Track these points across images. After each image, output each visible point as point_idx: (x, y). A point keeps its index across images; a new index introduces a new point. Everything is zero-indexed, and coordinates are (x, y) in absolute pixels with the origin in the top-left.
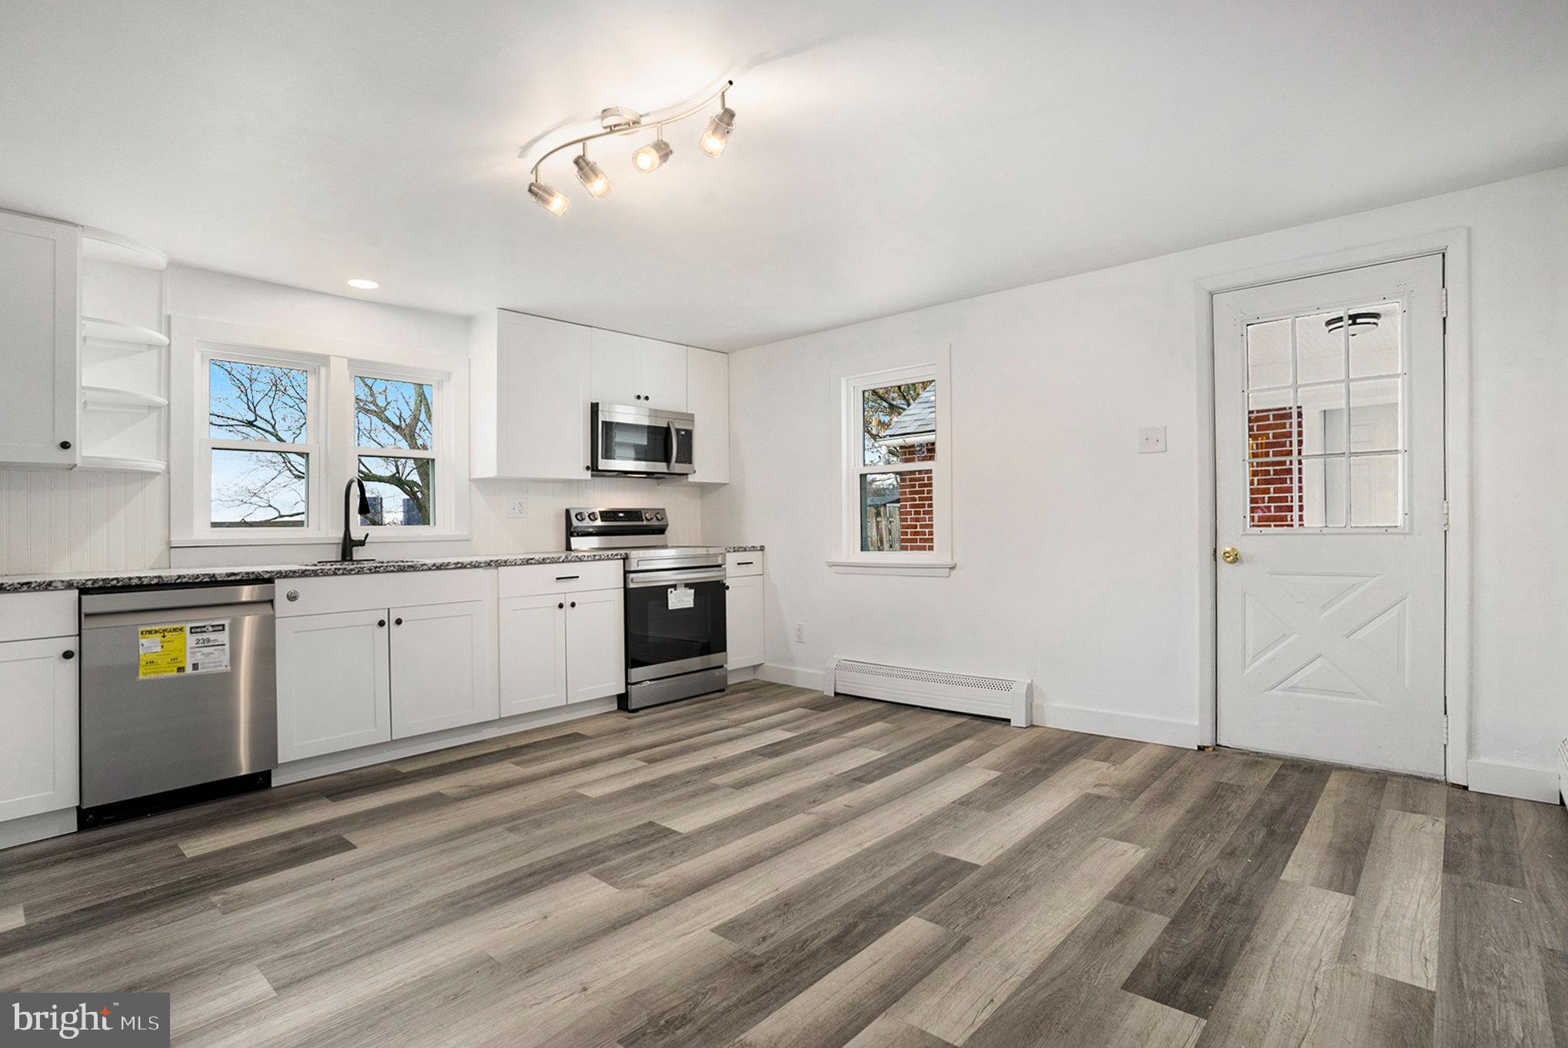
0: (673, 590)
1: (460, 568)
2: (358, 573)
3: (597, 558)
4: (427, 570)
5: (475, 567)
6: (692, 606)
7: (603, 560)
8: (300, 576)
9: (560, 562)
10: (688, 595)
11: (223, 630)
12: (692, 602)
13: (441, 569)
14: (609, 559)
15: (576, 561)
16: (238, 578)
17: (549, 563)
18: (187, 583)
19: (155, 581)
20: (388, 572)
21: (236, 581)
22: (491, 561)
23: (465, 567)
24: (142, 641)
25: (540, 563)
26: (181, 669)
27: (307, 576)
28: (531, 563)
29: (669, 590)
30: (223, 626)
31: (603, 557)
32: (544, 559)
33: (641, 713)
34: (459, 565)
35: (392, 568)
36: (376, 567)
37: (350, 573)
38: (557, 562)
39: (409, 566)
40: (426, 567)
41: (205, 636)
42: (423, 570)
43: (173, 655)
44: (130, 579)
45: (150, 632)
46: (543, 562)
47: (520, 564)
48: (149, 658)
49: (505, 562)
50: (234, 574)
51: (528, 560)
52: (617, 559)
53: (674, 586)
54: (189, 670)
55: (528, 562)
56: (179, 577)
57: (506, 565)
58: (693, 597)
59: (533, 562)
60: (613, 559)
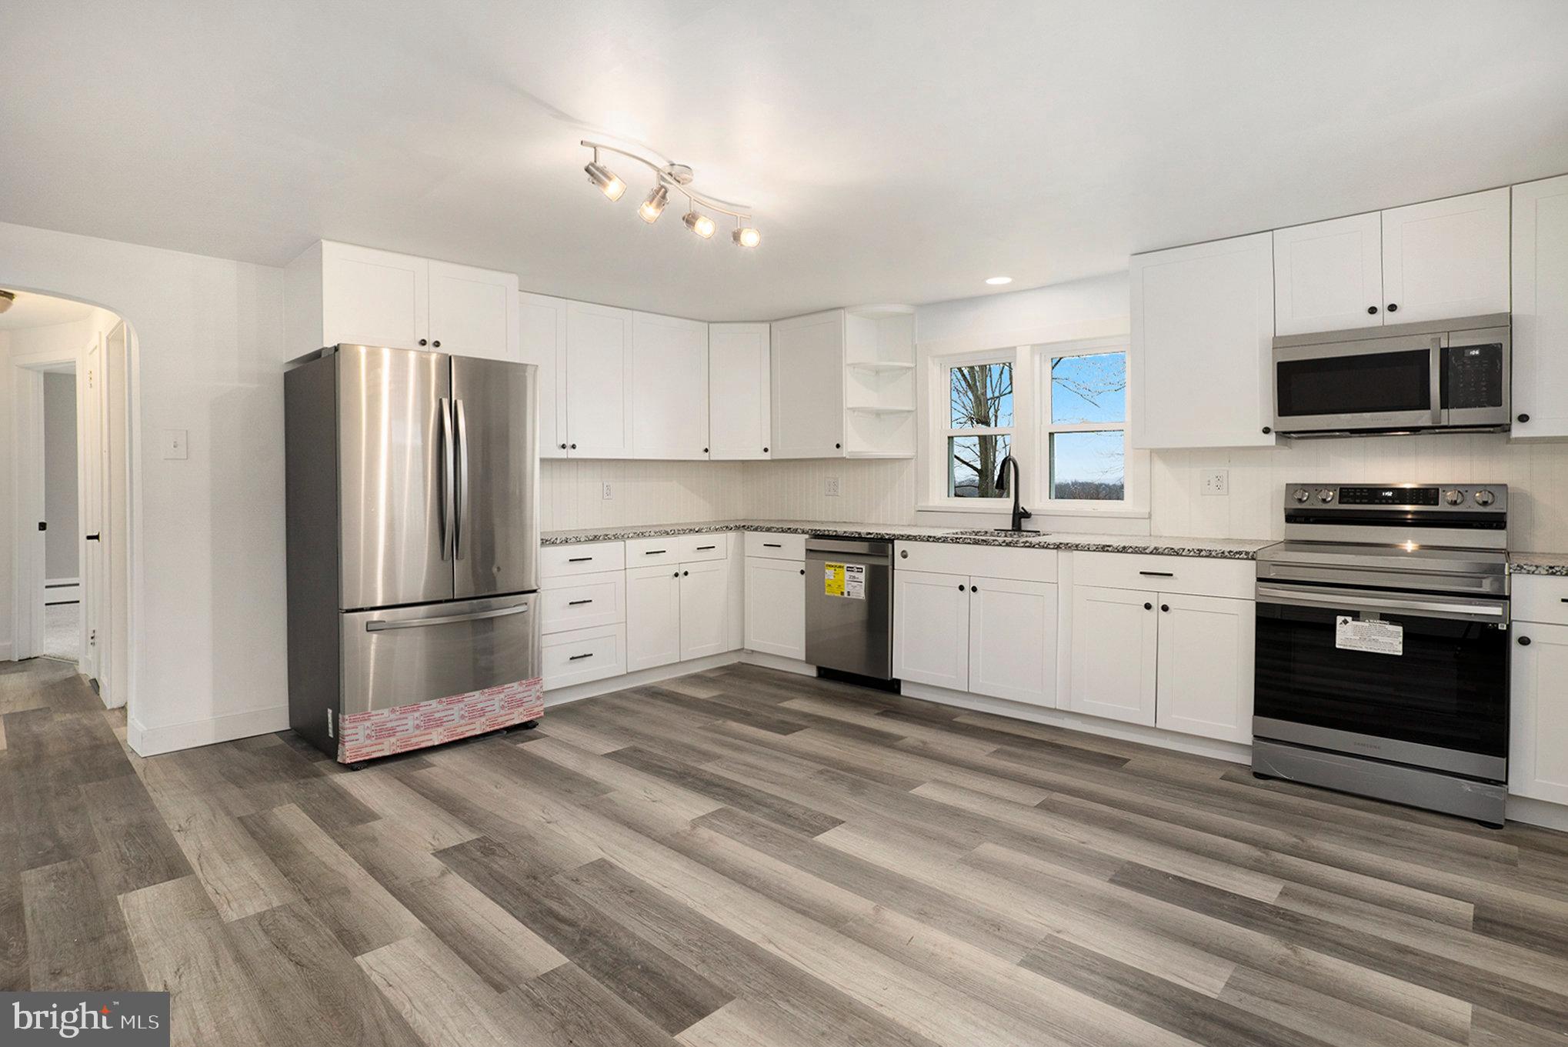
0: (1349, 619)
1: (1029, 547)
2: (944, 542)
3: (1203, 553)
4: (997, 545)
5: (1043, 547)
6: (1401, 654)
7: (1214, 557)
8: (906, 540)
9: (1146, 553)
10: (1391, 634)
11: (862, 572)
12: (1400, 648)
13: (1010, 546)
14: (1226, 557)
15: (1171, 555)
16: (872, 536)
17: (1132, 553)
18: (847, 537)
19: (834, 534)
20: (965, 543)
21: (871, 538)
22: (1061, 544)
23: (1034, 547)
24: (827, 571)
25: (1118, 551)
26: (842, 593)
27: (910, 540)
28: (1107, 551)
29: (1340, 619)
30: (862, 569)
31: (1214, 554)
32: (1124, 548)
34: (1028, 544)
35: (969, 541)
36: (957, 538)
37: (938, 542)
38: (1143, 553)
39: (982, 540)
40: (997, 543)
41: (852, 574)
42: (994, 545)
43: (840, 583)
44: (825, 531)
45: (829, 566)
46: (1124, 550)
47: (1094, 551)
48: (830, 582)
49: (1077, 546)
50: (870, 534)
51: (1104, 546)
52: (1238, 558)
53: (1356, 615)
54: (846, 595)
55: (1104, 549)
56: (845, 532)
57: (1077, 550)
58: (1401, 639)
59: (1110, 549)
60: (1232, 558)
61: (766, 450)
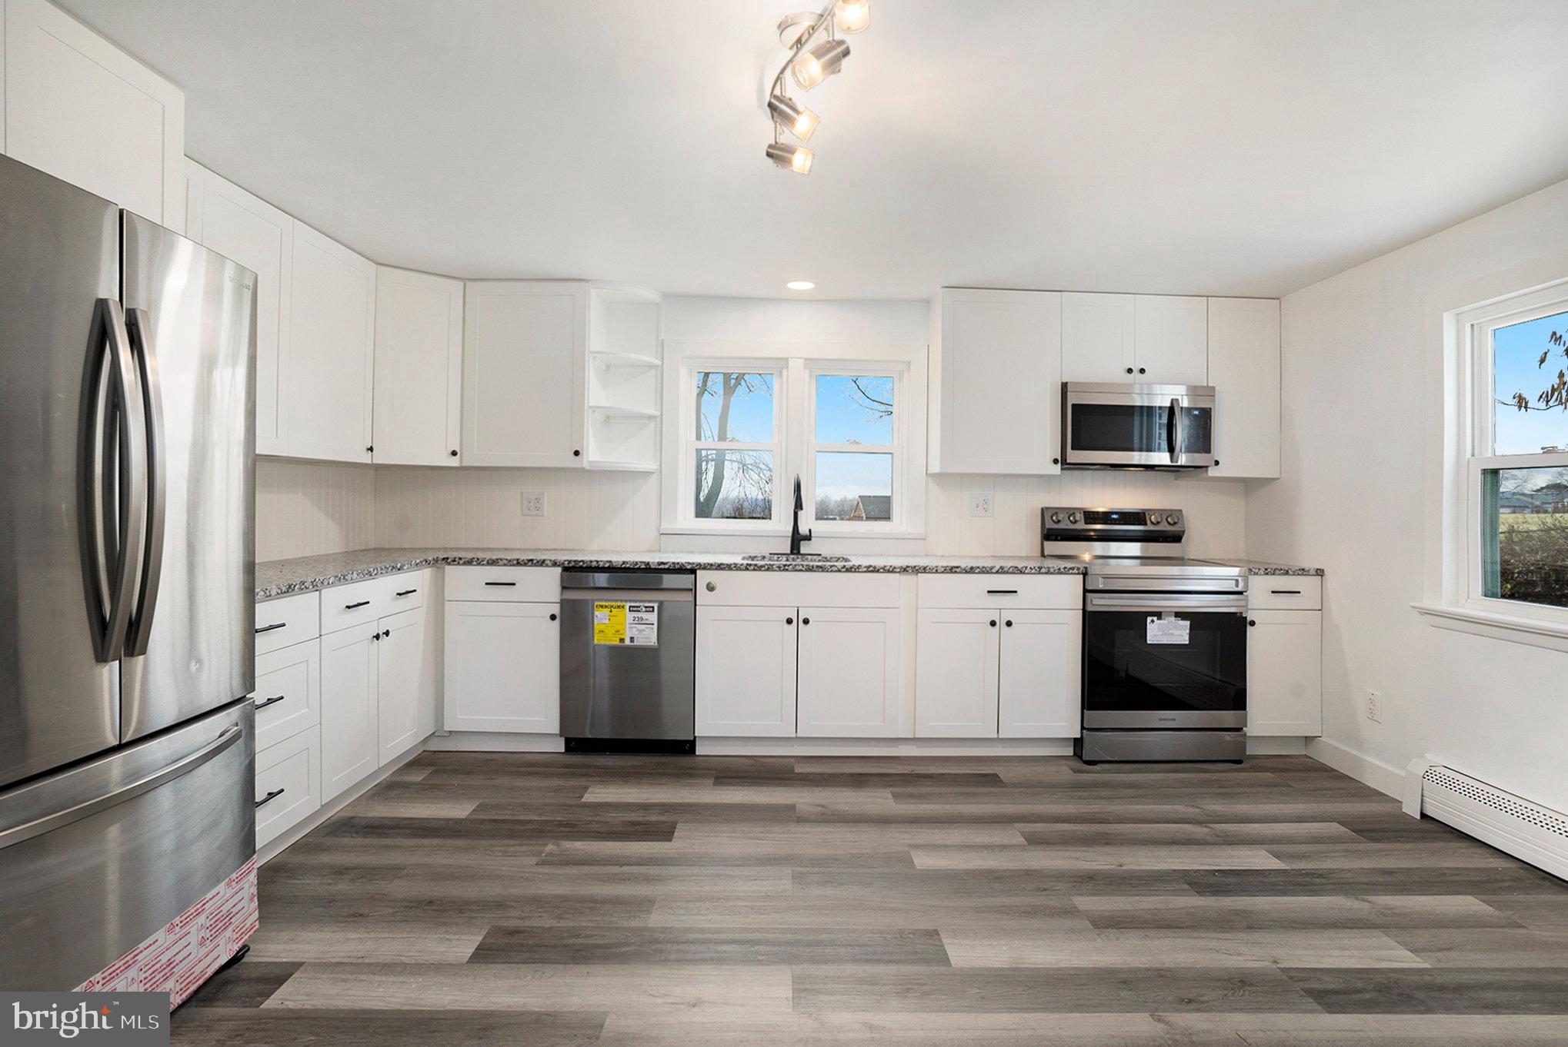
0: (1155, 618)
1: (872, 571)
2: (768, 570)
3: (1043, 570)
4: (836, 571)
5: (889, 571)
6: (1187, 642)
7: (1052, 573)
8: (716, 569)
9: (992, 573)
10: (1182, 628)
11: (653, 611)
12: (1187, 638)
13: (851, 571)
14: (1061, 573)
15: (1014, 573)
16: (667, 567)
17: (979, 573)
18: (629, 568)
19: (607, 565)
20: (796, 570)
21: (664, 569)
22: (907, 567)
23: (878, 571)
24: (596, 613)
25: (966, 572)
26: (622, 640)
27: (722, 569)
28: (956, 572)
29: (1149, 619)
30: (653, 607)
31: (1052, 570)
32: (972, 568)
33: (1098, 767)
34: (871, 569)
35: (801, 567)
36: (785, 565)
37: (760, 570)
38: (989, 573)
39: (817, 566)
40: (836, 569)
41: (639, 615)
42: (832, 571)
43: (618, 627)
44: (591, 561)
45: (602, 606)
46: (971, 570)
47: (942, 572)
48: (602, 627)
49: (925, 568)
50: (663, 563)
51: (952, 568)
52: (1072, 574)
53: (1159, 615)
54: (627, 642)
55: (952, 570)
56: (624, 563)
57: (925, 572)
58: (1188, 631)
59: (958, 570)
60: (1065, 574)
61: (454, 453)
